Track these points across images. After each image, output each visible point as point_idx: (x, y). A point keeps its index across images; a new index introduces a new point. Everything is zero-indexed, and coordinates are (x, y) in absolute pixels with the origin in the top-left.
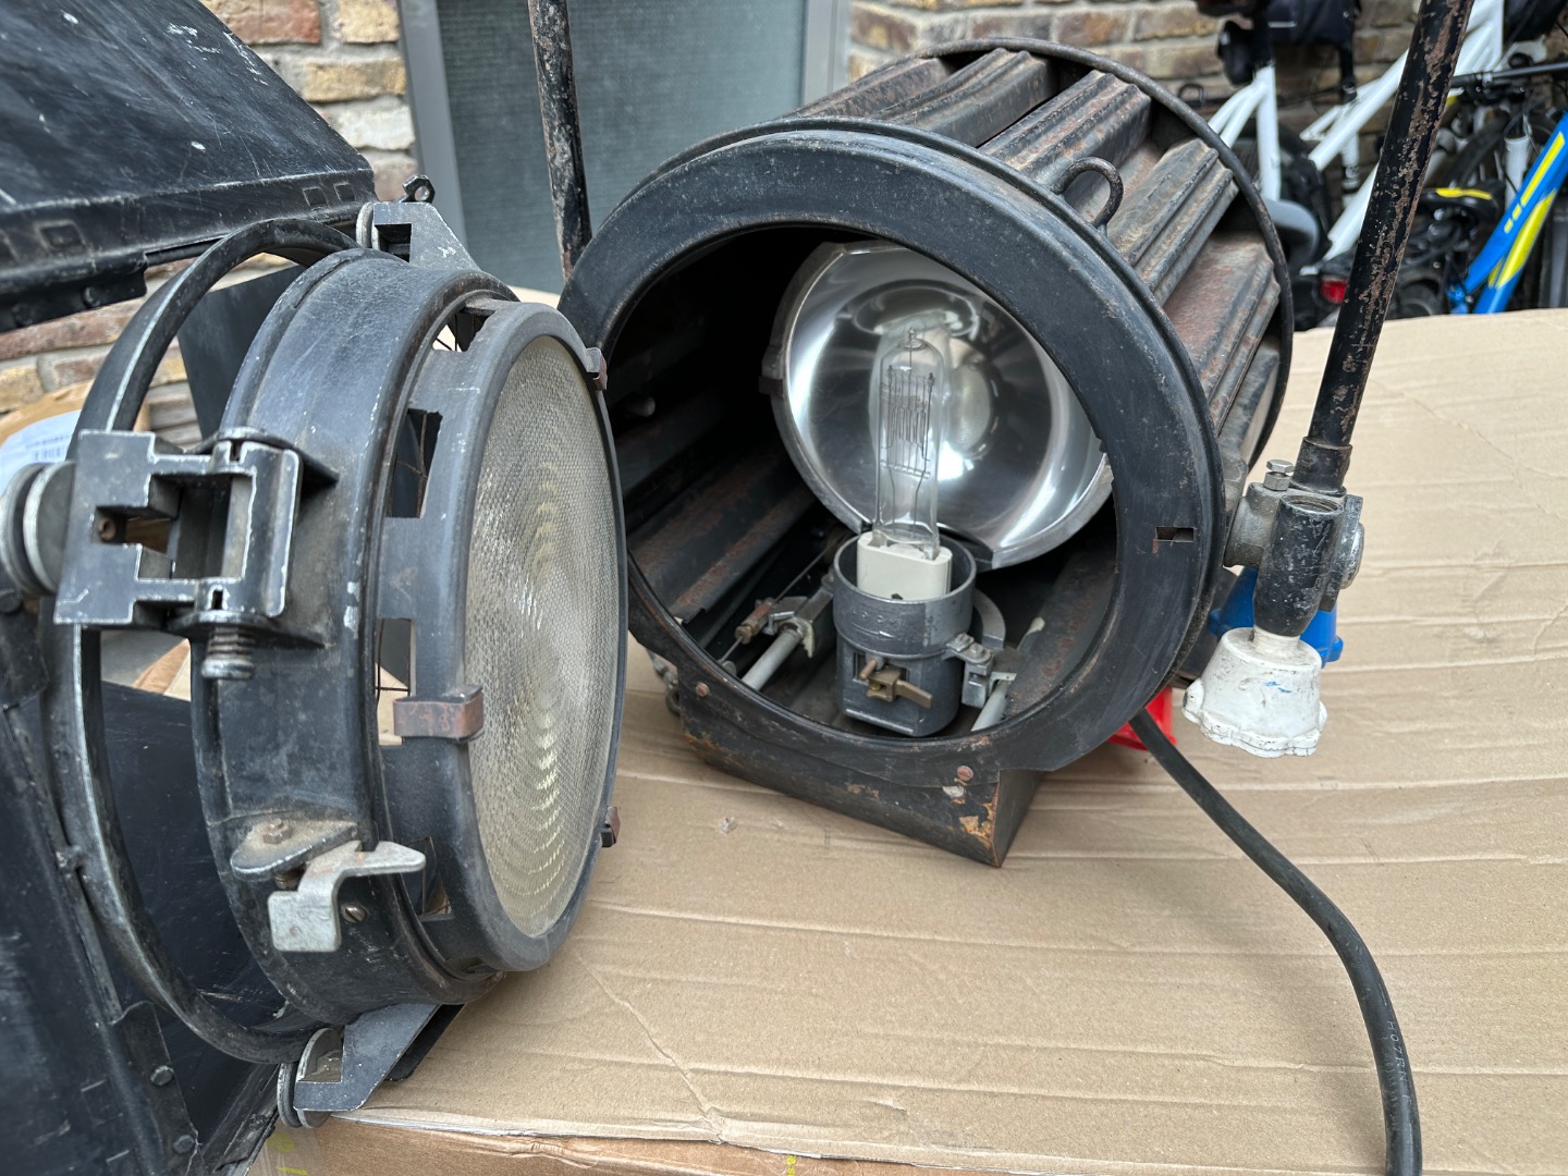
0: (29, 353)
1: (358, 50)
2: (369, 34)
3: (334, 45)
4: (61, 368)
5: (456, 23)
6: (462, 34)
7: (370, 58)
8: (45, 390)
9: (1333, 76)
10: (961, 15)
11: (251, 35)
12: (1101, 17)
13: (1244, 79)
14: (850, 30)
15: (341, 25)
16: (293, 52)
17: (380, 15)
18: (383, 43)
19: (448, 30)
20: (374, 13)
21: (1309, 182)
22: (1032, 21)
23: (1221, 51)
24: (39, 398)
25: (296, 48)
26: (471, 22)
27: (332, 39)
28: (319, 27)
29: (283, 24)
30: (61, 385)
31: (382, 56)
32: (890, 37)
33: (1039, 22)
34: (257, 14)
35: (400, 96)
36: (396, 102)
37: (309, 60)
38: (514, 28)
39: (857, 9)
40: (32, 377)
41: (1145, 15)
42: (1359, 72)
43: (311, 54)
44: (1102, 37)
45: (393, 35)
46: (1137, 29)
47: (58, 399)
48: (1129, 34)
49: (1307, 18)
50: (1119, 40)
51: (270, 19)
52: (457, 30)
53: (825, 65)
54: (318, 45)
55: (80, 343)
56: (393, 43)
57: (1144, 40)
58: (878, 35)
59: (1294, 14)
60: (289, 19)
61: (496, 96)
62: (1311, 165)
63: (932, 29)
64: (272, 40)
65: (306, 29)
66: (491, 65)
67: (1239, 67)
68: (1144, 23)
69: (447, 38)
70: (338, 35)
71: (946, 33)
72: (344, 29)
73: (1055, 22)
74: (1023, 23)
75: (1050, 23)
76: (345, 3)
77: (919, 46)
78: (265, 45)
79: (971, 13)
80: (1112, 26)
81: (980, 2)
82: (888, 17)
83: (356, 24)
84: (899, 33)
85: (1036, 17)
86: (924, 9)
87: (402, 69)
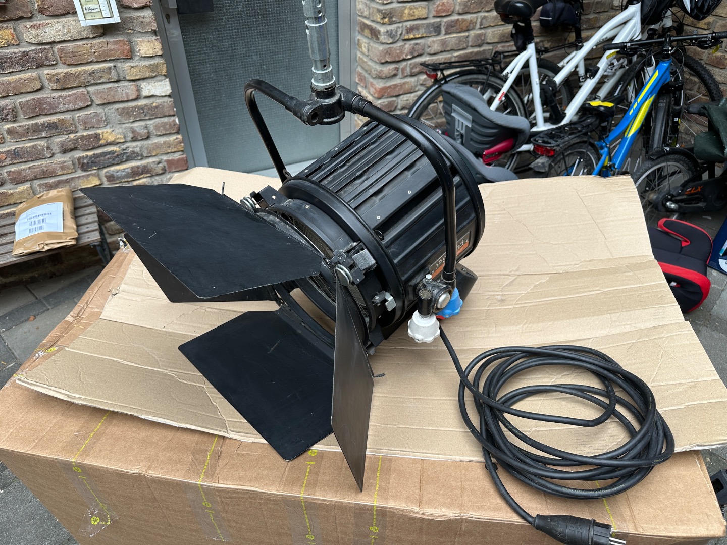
0: (27, 180)
1: (147, 59)
2: (151, 53)
3: (137, 58)
4: (40, 185)
5: (190, 38)
6: (192, 42)
7: (152, 62)
8: (35, 195)
9: (572, 37)
10: (400, 25)
11: (104, 57)
12: (464, 20)
13: (522, 49)
14: (358, 28)
15: (139, 50)
16: (121, 62)
18: (156, 56)
19: (186, 41)
20: (152, 45)
21: (553, 90)
22: (433, 24)
23: (512, 35)
24: (33, 197)
25: (122, 60)
26: (196, 37)
28: (131, 52)
29: (116, 52)
30: (40, 192)
31: (156, 61)
32: (371, 33)
33: (436, 25)
34: (106, 49)
35: (164, 75)
36: (163, 78)
37: (128, 64)
38: (213, 38)
39: (359, 20)
40: (29, 189)
41: (485, 17)
42: (584, 34)
43: (128, 62)
44: (464, 28)
45: (160, 53)
46: (481, 24)
47: (39, 198)
48: (478, 26)
49: (557, 16)
50: (473, 29)
51: (112, 51)
52: (191, 41)
53: (348, 43)
54: (131, 58)
55: (47, 176)
56: (161, 55)
57: (484, 28)
58: (367, 32)
59: (551, 14)
60: (119, 50)
61: (208, 65)
62: (554, 82)
63: (387, 32)
64: (112, 58)
65: (126, 54)
66: (205, 53)
67: (520, 43)
68: (484, 21)
69: (186, 44)
70: (138, 54)
71: (394, 33)
72: (141, 52)
73: (443, 24)
74: (428, 25)
75: (441, 24)
76: (141, 42)
77: (382, 38)
78: (110, 60)
79: (405, 24)
80: (470, 23)
81: (408, 19)
82: (370, 25)
83: (145, 49)
84: (374, 32)
85: (434, 22)
86: (384, 24)
87: (165, 65)
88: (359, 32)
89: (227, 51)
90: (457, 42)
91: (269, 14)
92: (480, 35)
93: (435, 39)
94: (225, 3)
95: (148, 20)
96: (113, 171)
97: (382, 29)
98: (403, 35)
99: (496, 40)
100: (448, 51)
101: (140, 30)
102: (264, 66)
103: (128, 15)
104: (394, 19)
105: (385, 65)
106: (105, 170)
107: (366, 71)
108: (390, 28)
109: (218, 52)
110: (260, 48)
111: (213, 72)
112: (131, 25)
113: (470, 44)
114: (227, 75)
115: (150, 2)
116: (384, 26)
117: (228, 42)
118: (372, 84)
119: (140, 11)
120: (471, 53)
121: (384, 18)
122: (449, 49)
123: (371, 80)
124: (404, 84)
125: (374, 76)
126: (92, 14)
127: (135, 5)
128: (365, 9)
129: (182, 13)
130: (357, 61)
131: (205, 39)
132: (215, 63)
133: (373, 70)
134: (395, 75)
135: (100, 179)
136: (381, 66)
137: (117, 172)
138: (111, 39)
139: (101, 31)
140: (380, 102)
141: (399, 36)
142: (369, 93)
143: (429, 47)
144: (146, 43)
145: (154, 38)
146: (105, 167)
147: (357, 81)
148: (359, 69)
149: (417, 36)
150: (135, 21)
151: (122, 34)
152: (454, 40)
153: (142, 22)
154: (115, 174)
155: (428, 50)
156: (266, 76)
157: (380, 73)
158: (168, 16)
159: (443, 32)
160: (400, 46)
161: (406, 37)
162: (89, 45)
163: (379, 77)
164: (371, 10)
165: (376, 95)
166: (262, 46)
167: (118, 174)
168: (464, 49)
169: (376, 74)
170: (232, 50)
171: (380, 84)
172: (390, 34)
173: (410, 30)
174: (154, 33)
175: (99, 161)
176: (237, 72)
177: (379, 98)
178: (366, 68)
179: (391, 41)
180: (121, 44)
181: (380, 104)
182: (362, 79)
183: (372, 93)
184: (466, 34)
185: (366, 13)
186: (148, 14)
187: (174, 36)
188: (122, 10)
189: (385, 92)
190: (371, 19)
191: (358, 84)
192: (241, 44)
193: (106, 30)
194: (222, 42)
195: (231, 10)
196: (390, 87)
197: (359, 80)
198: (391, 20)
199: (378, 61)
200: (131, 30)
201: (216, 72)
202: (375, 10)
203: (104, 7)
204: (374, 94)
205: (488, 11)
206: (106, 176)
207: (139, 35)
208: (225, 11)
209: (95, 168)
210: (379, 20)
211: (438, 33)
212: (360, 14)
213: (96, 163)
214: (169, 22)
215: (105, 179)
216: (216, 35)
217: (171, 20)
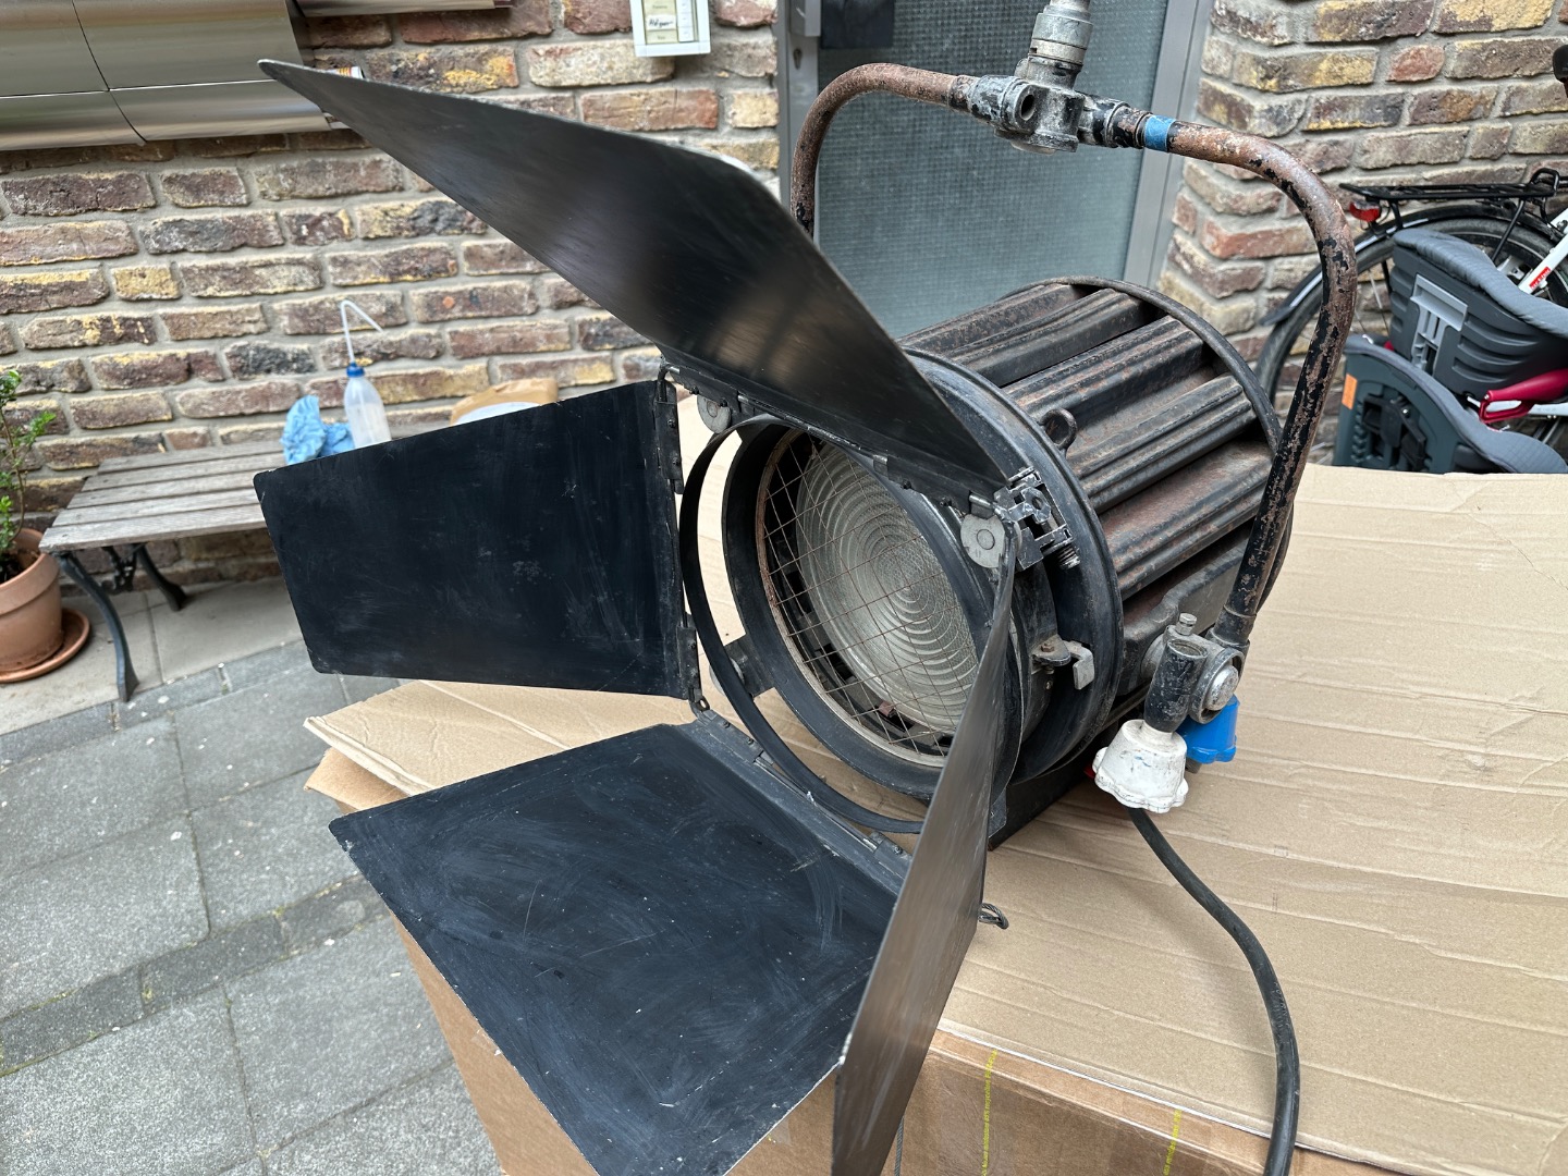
0: (483, 355)
1: (744, 133)
2: (755, 121)
3: (727, 129)
4: (503, 367)
7: (754, 139)
8: (491, 383)
10: (1304, 96)
11: (666, 122)
12: (1463, 95)
14: (1197, 103)
15: (734, 114)
16: (695, 135)
17: (765, 105)
18: (764, 127)
20: (761, 104)
22: (1383, 100)
24: (486, 388)
25: (697, 132)
27: (726, 124)
28: (717, 116)
29: (690, 114)
30: (502, 380)
31: (763, 137)
32: (1229, 114)
33: (1390, 102)
34: (672, 106)
35: (773, 170)
36: (769, 174)
37: (708, 139)
38: (881, 104)
39: (1204, 84)
40: (483, 372)
41: (1519, 92)
43: (709, 136)
44: (1462, 115)
45: (773, 122)
46: (1507, 107)
47: (498, 391)
48: (1497, 111)
50: (1485, 117)
51: (681, 110)
54: (715, 129)
55: (518, 350)
56: (773, 128)
57: (1514, 116)
58: (1219, 111)
60: (695, 110)
61: (859, 161)
63: (1270, 110)
64: (680, 126)
65: (706, 118)
66: (857, 136)
68: (1516, 100)
70: (730, 122)
71: (1285, 113)
72: (736, 117)
73: (1410, 100)
74: (1371, 102)
75: (1403, 101)
76: (740, 97)
77: (1254, 124)
78: (676, 130)
79: (1315, 95)
80: (1477, 103)
81: (1325, 84)
82: (1230, 95)
83: (747, 112)
84: (1238, 111)
85: (1388, 96)
86: (1264, 91)
87: (777, 149)
88: (1199, 111)
89: (903, 133)
90: (1438, 145)
91: (1006, 60)
92: (1499, 134)
93: (1382, 135)
94: (919, 32)
95: (761, 53)
96: (640, 358)
97: (1259, 104)
98: (1305, 121)
99: (1539, 149)
100: (1410, 165)
101: (744, 73)
102: (975, 173)
103: (726, 41)
104: (1291, 82)
105: (1251, 185)
106: (626, 354)
107: (1201, 198)
108: (1276, 101)
109: (884, 134)
110: (973, 132)
111: (867, 177)
112: (728, 60)
113: (1468, 155)
114: (894, 186)
115: (772, 17)
116: (1264, 97)
117: (908, 115)
118: (1211, 228)
119: (751, 33)
120: (1469, 174)
121: (1269, 77)
122: (1414, 160)
123: (1211, 218)
124: (1289, 231)
125: (1219, 210)
126: (661, 34)
127: (743, 21)
128: (1224, 60)
129: (829, 48)
130: (1182, 177)
131: (863, 105)
132: (874, 158)
133: (1218, 197)
134: (1271, 210)
135: (613, 370)
136: (1242, 186)
137: (648, 360)
138: (683, 87)
139: (670, 69)
140: (1224, 266)
141: (1295, 121)
142: (1202, 247)
143: (1366, 152)
144: (749, 100)
145: (767, 90)
146: (626, 348)
147: (1175, 220)
148: (1186, 194)
149: (1340, 125)
150: (736, 54)
151: (708, 78)
152: (1429, 140)
153: (749, 56)
154: (642, 363)
155: (1361, 160)
156: (975, 193)
157: (1236, 202)
158: (798, 54)
159: (1406, 118)
160: (1295, 145)
161: (1313, 126)
162: (643, 97)
163: (1233, 212)
164: (1239, 59)
165: (1218, 252)
166: (977, 128)
167: (648, 364)
168: (1454, 163)
169: (1226, 204)
170: (914, 132)
171: (1230, 228)
172: (1274, 115)
173: (1324, 110)
174: (770, 79)
175: (619, 334)
176: (915, 181)
177: (1224, 259)
178: (1203, 191)
179: (1274, 131)
180: (702, 98)
181: (1222, 272)
182: (1188, 214)
183: (1207, 247)
184: (1464, 128)
185: (1223, 69)
186: (764, 40)
187: (803, 94)
188: (716, 29)
189: (1239, 247)
190: (1236, 81)
191: (1176, 226)
192: (934, 122)
193: (679, 68)
194: (897, 115)
195: (926, 48)
196: (1253, 236)
197: (1180, 219)
198: (1283, 83)
199: (1235, 176)
200: (726, 71)
201: (873, 176)
202: (1248, 61)
203: (685, 21)
204: (1214, 248)
205: (1529, 78)
206: (626, 367)
207: (739, 83)
208: (914, 49)
209: (608, 346)
210: (1254, 82)
211: (1395, 122)
212: (1209, 71)
213: (612, 336)
214: (797, 66)
215: (621, 372)
216: (887, 98)
217: (804, 61)
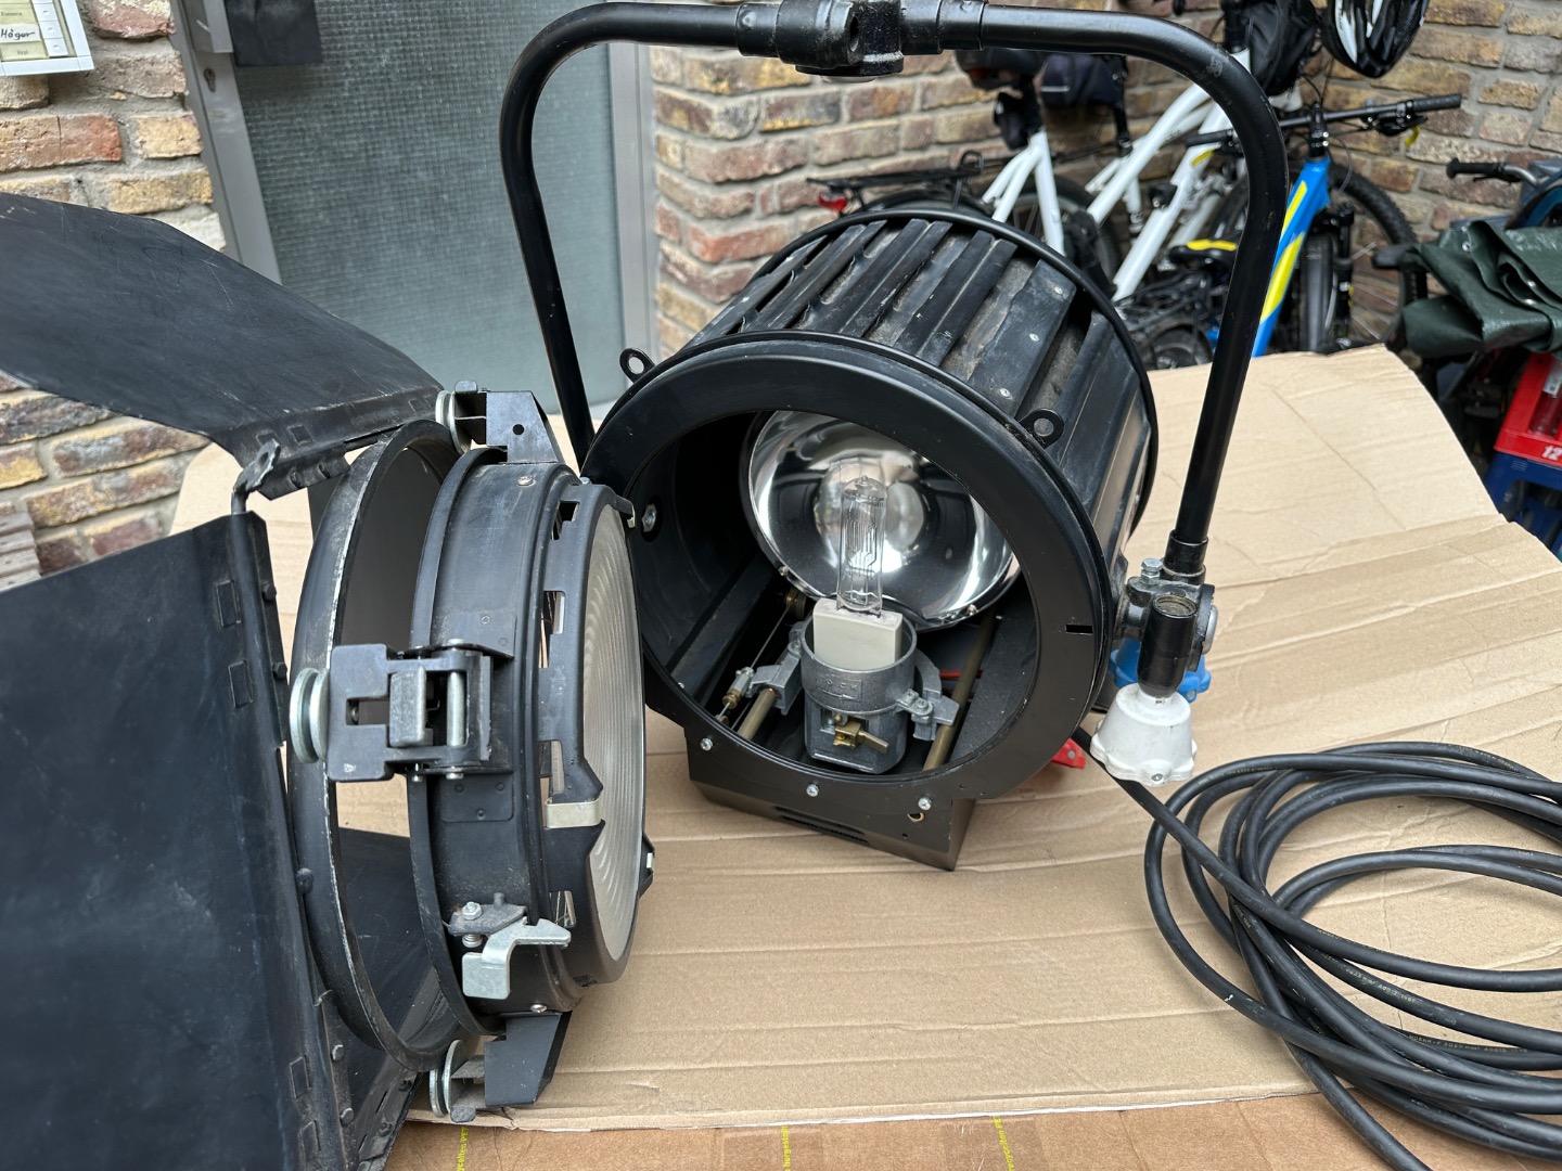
1: (161, 164)
2: (171, 149)
3: (137, 162)
5: (266, 127)
6: (271, 137)
7: (175, 171)
9: (1109, 131)
10: (754, 98)
11: (52, 157)
12: (888, 92)
13: (1021, 143)
14: (655, 112)
15: (142, 142)
16: (95, 170)
17: (180, 130)
18: (185, 156)
19: (256, 135)
20: (175, 130)
21: (1089, 234)
22: (823, 99)
23: (997, 118)
25: (98, 166)
26: (279, 125)
27: (136, 155)
28: (120, 146)
29: (83, 145)
31: (187, 168)
32: (690, 119)
33: (829, 100)
34: (56, 137)
35: (207, 205)
36: (204, 211)
37: (114, 176)
38: (322, 128)
39: (659, 92)
41: (929, 87)
42: (1133, 126)
43: (113, 172)
44: (890, 109)
45: (195, 150)
46: (924, 101)
48: (917, 105)
49: (1078, 82)
50: (908, 110)
51: (70, 142)
52: (267, 134)
53: (634, 145)
54: (121, 162)
56: (198, 156)
57: (931, 109)
58: (678, 117)
59: (1066, 79)
60: (89, 140)
61: (311, 193)
62: (1090, 218)
63: (727, 112)
64: (73, 161)
65: (107, 150)
66: (302, 164)
67: (1014, 134)
68: (929, 94)
69: (255, 143)
70: (140, 152)
71: (741, 115)
72: (145, 146)
73: (845, 98)
74: (814, 100)
75: (839, 100)
76: (146, 122)
77: (717, 127)
78: (67, 165)
79: (764, 96)
80: (900, 99)
81: (771, 84)
82: (685, 101)
83: (158, 140)
84: (697, 115)
85: (826, 95)
86: (718, 94)
87: (208, 180)
88: (659, 121)
89: (355, 158)
90: (876, 139)
91: (453, 75)
92: (921, 126)
93: (829, 131)
94: (350, 47)
95: (164, 69)
96: (76, 444)
97: (716, 107)
98: (760, 122)
99: (955, 136)
100: (858, 159)
101: (144, 94)
102: (445, 196)
103: (113, 56)
104: (740, 84)
105: (726, 188)
106: (56, 442)
107: (679, 205)
108: (732, 103)
109: (334, 161)
110: (434, 153)
111: (324, 208)
112: (120, 79)
113: (903, 144)
114: (357, 216)
115: (168, 26)
116: (720, 100)
117: (357, 138)
118: (696, 234)
119: (146, 46)
120: (906, 163)
121: (718, 80)
122: (858, 153)
123: (694, 224)
124: (769, 230)
125: (700, 215)
126: (19, 47)
127: (131, 32)
128: (672, 67)
129: (247, 65)
130: (656, 187)
131: (301, 130)
132: (328, 188)
133: (696, 202)
134: (747, 212)
135: (42, 465)
136: (717, 189)
137: (87, 446)
138: (69, 114)
139: (43, 92)
140: (716, 271)
141: (751, 123)
142: (691, 254)
143: (818, 149)
144: (158, 126)
145: (180, 113)
146: (54, 435)
147: (658, 230)
148: (663, 204)
149: (792, 124)
150: (130, 70)
151: (98, 102)
152: (869, 134)
153: (148, 73)
154: (80, 449)
155: (816, 156)
156: (450, 219)
157: (713, 204)
158: (209, 75)
159: (846, 115)
160: (756, 146)
161: (768, 126)
162: (12, 128)
163: (713, 215)
164: (687, 66)
165: (708, 257)
166: (437, 149)
167: (89, 450)
168: (891, 154)
169: (706, 209)
170: (368, 157)
171: (714, 232)
172: (732, 117)
173: (775, 110)
174: (181, 100)
175: (40, 419)
176: (380, 210)
177: (715, 264)
178: (681, 198)
179: (734, 133)
180: (95, 126)
181: (717, 276)
182: (671, 224)
183: (697, 253)
184: (893, 122)
185: (674, 75)
186: (164, 56)
187: (226, 120)
188: (97, 43)
189: (726, 250)
190: (688, 85)
191: (660, 237)
192: (389, 145)
193: (56, 89)
194: (344, 139)
195: (363, 64)
196: (737, 238)
197: (663, 229)
198: (734, 86)
199: (707, 179)
200: (121, 91)
201: (330, 207)
202: (696, 66)
203: (51, 31)
204: (703, 254)
205: (936, 73)
206: (58, 458)
207: (143, 105)
208: (349, 66)
209: (27, 437)
210: (707, 86)
211: (836, 117)
212: (659, 79)
213: (30, 423)
214: (212, 89)
215: (54, 465)
216: (328, 121)
217: (219, 84)
